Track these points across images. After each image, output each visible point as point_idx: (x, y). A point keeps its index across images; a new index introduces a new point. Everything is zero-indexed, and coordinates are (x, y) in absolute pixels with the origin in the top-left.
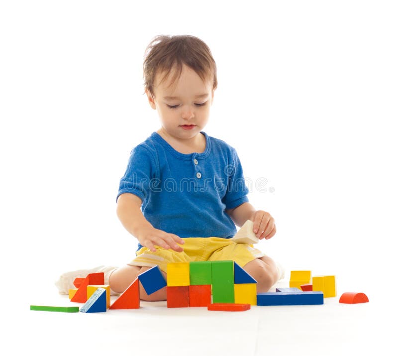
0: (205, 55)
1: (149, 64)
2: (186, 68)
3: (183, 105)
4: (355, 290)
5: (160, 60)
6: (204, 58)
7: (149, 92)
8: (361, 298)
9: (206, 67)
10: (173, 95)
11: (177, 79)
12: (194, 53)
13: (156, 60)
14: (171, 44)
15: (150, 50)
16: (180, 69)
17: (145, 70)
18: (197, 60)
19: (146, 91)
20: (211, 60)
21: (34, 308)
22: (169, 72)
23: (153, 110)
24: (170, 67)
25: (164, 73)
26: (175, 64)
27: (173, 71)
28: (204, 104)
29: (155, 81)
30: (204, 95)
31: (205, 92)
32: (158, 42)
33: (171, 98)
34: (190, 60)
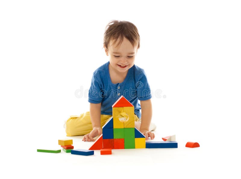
0: (135, 33)
1: (107, 34)
2: (125, 39)
3: (122, 56)
4: (194, 141)
5: (113, 33)
6: (135, 35)
7: (105, 47)
8: (196, 145)
9: (135, 39)
10: (117, 52)
11: (120, 44)
12: (130, 32)
13: (111, 33)
14: (119, 26)
15: (108, 27)
16: (122, 39)
17: (105, 37)
18: (131, 35)
19: (104, 47)
20: (138, 35)
21: (39, 151)
22: (117, 40)
23: (107, 56)
24: (117, 38)
25: (114, 40)
26: (120, 37)
27: (119, 40)
28: (132, 57)
29: (109, 44)
30: (133, 53)
31: (133, 52)
32: (113, 23)
33: (116, 53)
34: (127, 35)
